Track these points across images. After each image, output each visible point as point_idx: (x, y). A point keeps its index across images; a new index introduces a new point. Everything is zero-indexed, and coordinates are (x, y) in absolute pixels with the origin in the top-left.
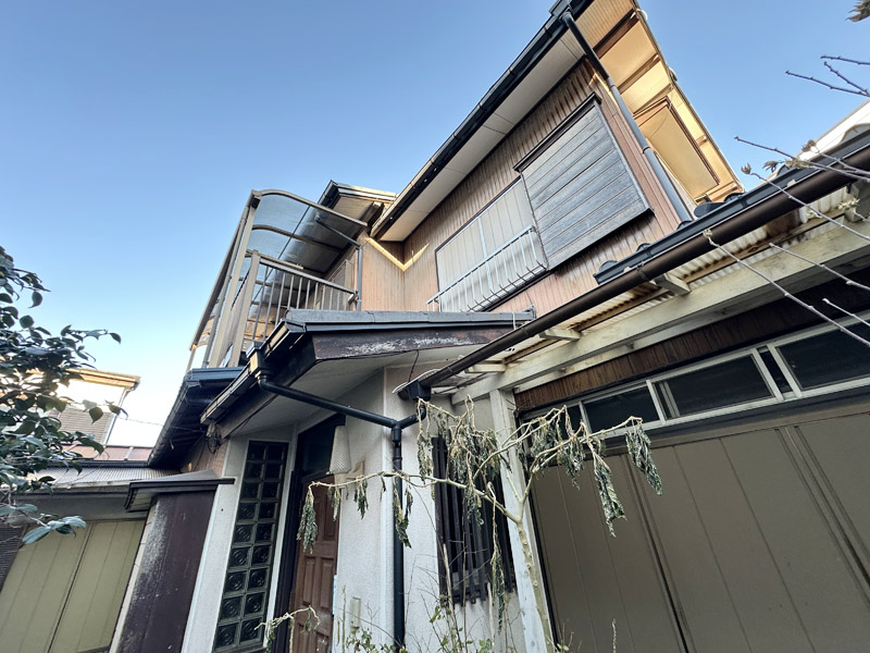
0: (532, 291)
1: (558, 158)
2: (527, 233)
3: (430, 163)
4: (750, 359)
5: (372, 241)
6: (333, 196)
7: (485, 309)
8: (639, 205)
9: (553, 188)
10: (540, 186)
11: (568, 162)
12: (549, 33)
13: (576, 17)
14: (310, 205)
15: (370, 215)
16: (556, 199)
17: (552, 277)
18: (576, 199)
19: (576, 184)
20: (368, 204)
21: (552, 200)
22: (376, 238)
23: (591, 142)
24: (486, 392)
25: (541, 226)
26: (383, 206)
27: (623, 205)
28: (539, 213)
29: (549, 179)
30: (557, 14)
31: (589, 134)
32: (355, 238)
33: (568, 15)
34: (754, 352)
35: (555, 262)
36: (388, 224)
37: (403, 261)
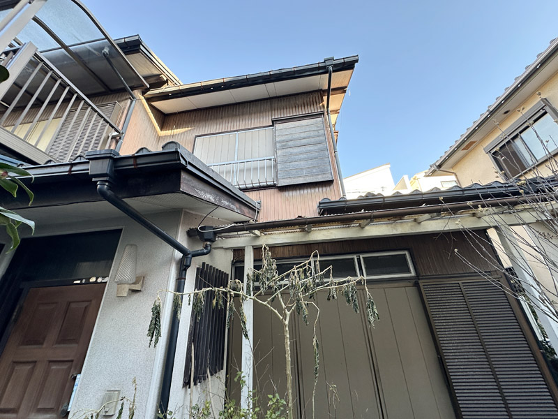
0: (262, 192)
1: (298, 130)
2: (270, 159)
3: (222, 81)
4: (353, 259)
5: (144, 101)
6: (133, 47)
7: (241, 189)
8: (330, 176)
9: (291, 144)
10: (283, 138)
11: (303, 135)
12: (319, 68)
13: (334, 71)
14: (107, 38)
15: (153, 80)
16: (291, 150)
17: (276, 190)
18: (302, 156)
19: (302, 149)
20: (156, 72)
21: (289, 150)
22: (149, 100)
23: (316, 133)
24: (243, 245)
25: (279, 160)
26: (167, 81)
27: (323, 172)
28: (279, 152)
29: (290, 137)
30: (328, 63)
31: (316, 129)
32: (133, 88)
33: (331, 68)
34: (355, 257)
35: (282, 183)
36: (165, 96)
37: (162, 129)
